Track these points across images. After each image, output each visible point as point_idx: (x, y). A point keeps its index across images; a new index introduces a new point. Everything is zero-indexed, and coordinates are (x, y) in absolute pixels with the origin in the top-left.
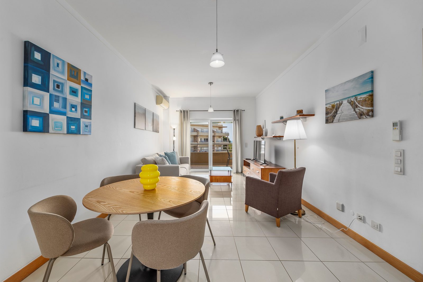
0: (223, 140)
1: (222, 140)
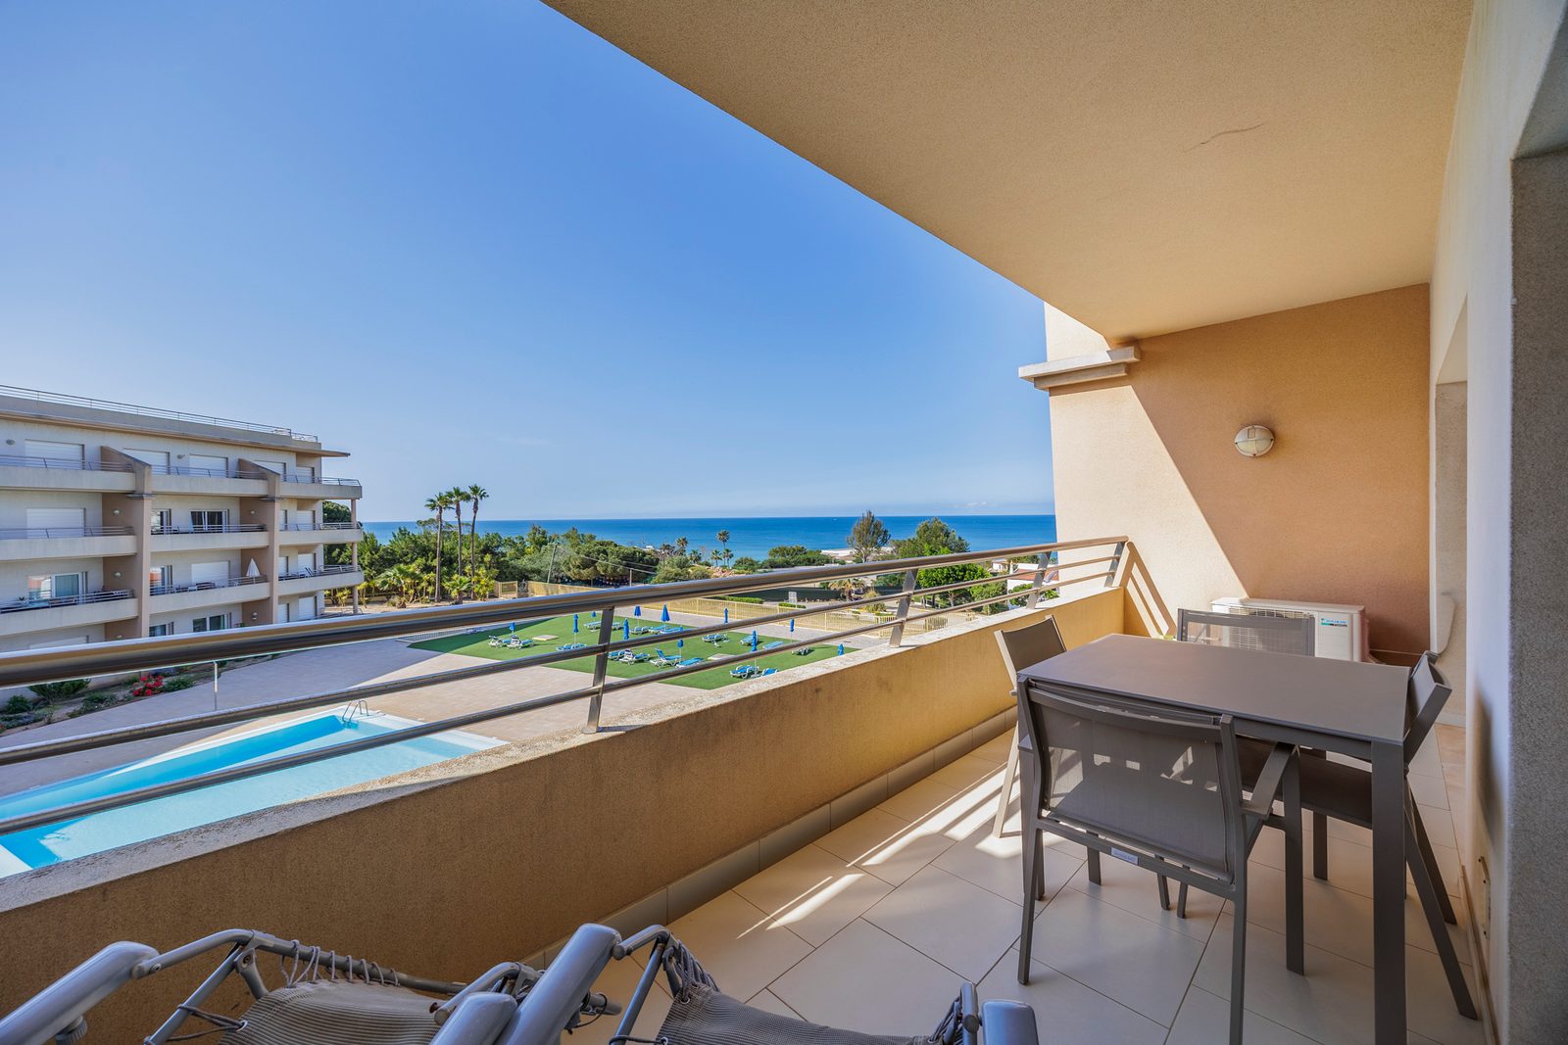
0: (325, 520)
1: (319, 520)
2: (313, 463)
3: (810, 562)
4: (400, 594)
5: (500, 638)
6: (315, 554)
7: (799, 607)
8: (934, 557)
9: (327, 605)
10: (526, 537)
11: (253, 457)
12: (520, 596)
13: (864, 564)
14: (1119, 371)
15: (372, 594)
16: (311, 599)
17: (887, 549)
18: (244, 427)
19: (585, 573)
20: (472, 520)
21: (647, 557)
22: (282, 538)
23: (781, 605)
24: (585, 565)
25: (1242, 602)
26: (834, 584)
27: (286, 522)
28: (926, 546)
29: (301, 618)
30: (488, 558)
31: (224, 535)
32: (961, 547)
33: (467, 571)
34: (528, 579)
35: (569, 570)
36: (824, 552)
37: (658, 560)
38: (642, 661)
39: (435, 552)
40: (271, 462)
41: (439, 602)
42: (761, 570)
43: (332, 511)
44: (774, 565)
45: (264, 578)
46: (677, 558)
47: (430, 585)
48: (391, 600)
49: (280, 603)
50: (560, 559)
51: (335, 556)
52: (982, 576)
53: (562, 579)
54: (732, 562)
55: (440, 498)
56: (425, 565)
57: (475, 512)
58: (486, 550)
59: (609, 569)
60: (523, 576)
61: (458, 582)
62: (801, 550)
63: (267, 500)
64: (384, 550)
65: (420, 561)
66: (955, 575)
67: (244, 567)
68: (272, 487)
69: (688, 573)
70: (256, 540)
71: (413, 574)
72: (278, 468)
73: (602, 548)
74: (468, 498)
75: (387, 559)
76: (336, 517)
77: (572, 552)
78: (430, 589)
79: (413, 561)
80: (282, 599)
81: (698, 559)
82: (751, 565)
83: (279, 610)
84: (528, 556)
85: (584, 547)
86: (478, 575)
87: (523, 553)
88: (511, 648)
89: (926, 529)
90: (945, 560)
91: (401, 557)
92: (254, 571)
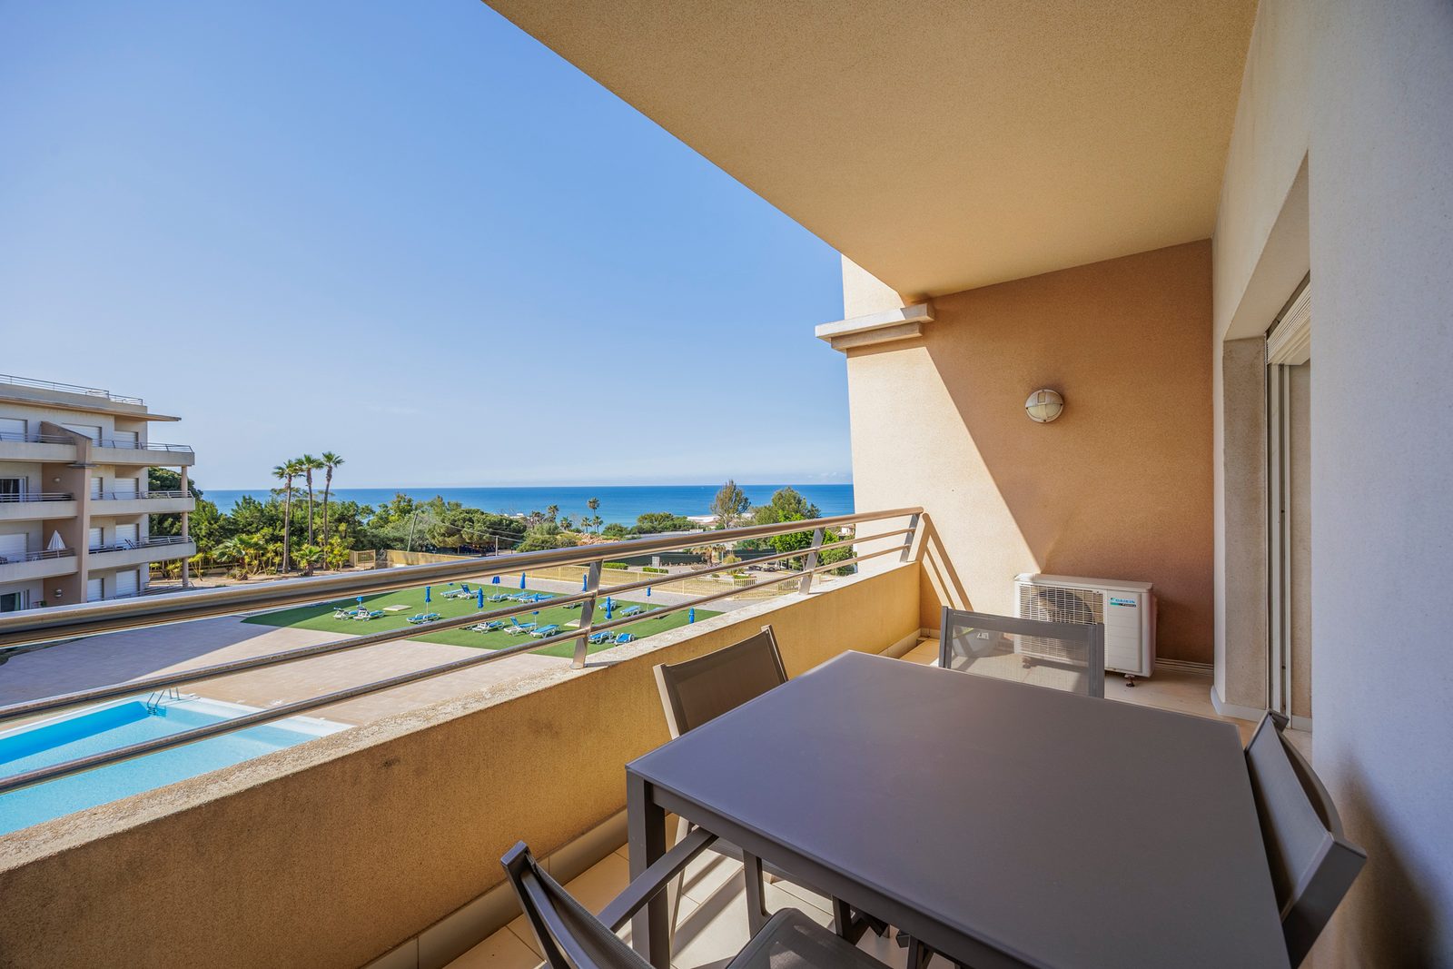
0: (152, 488)
1: (144, 487)
2: (138, 427)
3: (675, 528)
4: (242, 565)
5: (346, 610)
6: (138, 525)
7: (662, 571)
8: (788, 523)
9: (152, 579)
10: (390, 506)
11: (58, 419)
12: (379, 566)
13: (727, 530)
14: (913, 331)
15: (208, 567)
16: (132, 574)
17: (747, 515)
18: (49, 387)
19: (450, 541)
20: (325, 488)
21: (514, 524)
22: (92, 508)
23: (644, 570)
24: (450, 533)
25: (1033, 579)
26: (696, 549)
27: (101, 490)
28: (780, 512)
29: (119, 593)
30: (343, 527)
31: (21, 505)
32: (812, 514)
33: (319, 540)
34: (389, 547)
35: (434, 537)
36: (689, 518)
37: (525, 527)
38: (496, 629)
39: (283, 521)
40: (83, 426)
41: (287, 572)
42: (630, 536)
43: (167, 478)
44: (641, 531)
45: (71, 551)
46: (546, 525)
47: (277, 555)
48: (232, 572)
49: (90, 579)
50: (425, 527)
51: (163, 527)
52: (831, 539)
53: (426, 547)
54: (602, 529)
55: (290, 466)
56: (273, 534)
57: (329, 480)
58: (340, 520)
59: (475, 537)
60: (385, 545)
61: (307, 552)
62: (668, 517)
63: (77, 467)
64: (224, 520)
65: (267, 531)
66: (805, 541)
67: (46, 539)
68: (82, 452)
69: (556, 539)
70: (62, 510)
71: (256, 544)
72: (91, 432)
73: (468, 516)
74: (320, 465)
75: (227, 529)
76: (165, 484)
77: (436, 520)
78: (277, 560)
79: (258, 530)
80: (92, 574)
81: (568, 526)
82: (620, 531)
83: (90, 586)
84: (392, 525)
85: (450, 515)
86: (331, 544)
87: (386, 521)
88: (358, 620)
89: (781, 496)
90: (798, 525)
91: (246, 527)
92: (58, 543)
